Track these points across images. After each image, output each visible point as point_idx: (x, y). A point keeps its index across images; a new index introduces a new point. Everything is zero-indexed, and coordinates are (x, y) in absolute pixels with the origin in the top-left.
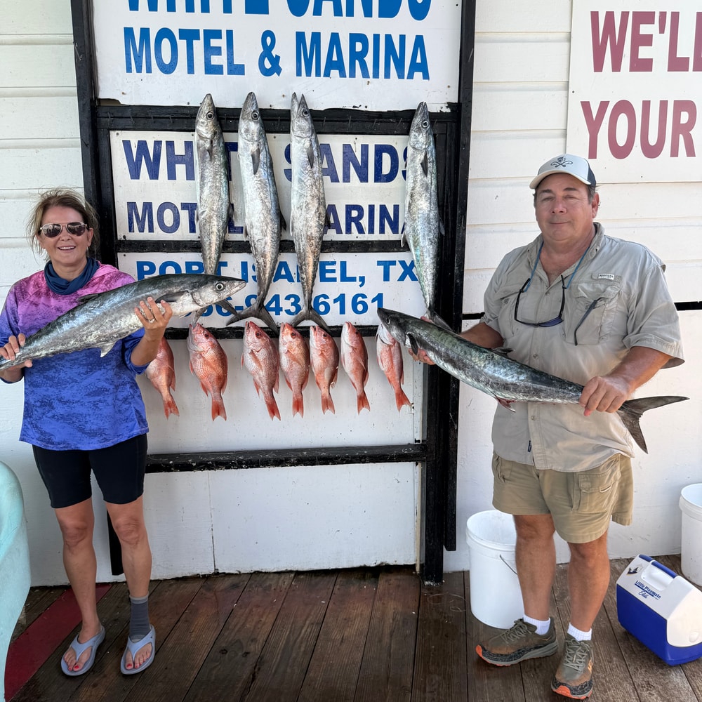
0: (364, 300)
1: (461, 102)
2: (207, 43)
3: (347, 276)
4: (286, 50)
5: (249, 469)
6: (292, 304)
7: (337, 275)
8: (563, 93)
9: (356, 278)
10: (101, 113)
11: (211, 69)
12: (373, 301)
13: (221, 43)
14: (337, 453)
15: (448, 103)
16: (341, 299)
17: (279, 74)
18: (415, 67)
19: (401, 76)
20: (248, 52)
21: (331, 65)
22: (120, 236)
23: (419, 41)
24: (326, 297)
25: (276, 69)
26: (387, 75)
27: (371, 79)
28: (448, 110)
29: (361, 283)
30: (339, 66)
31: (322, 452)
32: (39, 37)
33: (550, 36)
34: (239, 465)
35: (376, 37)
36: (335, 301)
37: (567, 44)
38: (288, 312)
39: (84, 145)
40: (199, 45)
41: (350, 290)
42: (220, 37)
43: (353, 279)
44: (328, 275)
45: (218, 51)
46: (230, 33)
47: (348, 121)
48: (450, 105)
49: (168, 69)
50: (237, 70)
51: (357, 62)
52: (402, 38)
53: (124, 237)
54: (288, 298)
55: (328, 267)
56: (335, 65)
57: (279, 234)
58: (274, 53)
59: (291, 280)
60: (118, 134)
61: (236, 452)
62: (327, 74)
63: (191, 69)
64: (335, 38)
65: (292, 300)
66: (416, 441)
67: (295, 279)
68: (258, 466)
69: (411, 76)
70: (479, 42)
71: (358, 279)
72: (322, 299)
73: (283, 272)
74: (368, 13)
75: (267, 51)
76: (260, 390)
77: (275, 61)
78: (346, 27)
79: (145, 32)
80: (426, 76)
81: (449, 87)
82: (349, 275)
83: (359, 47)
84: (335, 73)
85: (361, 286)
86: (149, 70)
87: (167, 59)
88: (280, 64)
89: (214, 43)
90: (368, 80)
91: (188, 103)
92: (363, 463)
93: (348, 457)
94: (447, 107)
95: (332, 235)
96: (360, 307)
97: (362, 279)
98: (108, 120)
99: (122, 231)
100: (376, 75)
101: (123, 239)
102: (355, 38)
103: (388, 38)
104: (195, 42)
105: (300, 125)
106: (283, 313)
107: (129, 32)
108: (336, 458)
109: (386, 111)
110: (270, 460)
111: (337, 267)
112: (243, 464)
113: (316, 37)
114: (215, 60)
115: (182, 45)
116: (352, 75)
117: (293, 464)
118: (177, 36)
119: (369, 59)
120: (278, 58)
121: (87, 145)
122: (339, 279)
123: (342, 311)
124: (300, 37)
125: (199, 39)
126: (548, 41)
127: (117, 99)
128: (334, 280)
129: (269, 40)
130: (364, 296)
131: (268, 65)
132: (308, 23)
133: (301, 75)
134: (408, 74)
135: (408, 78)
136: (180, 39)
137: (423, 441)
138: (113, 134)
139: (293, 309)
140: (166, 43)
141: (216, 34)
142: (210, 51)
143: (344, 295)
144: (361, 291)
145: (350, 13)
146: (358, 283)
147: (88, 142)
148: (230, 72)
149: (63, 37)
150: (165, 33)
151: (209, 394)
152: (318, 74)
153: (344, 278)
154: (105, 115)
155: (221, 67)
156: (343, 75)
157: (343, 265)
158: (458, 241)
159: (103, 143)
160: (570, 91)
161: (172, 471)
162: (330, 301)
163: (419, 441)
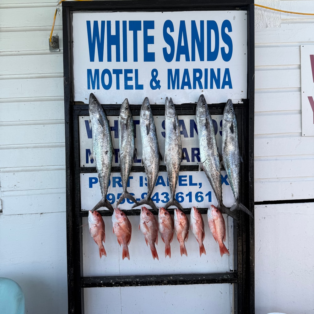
0: (202, 195)
1: (249, 98)
2: (126, 75)
3: (193, 183)
4: (163, 77)
5: (142, 286)
6: (165, 197)
7: (188, 182)
8: (299, 93)
9: (197, 184)
10: (75, 108)
11: (127, 87)
12: (206, 195)
13: (133, 75)
14: (189, 278)
15: (242, 99)
16: (190, 194)
17: (159, 89)
18: (225, 83)
19: (218, 87)
20: (145, 79)
21: (184, 84)
22: (82, 165)
23: (227, 71)
24: (182, 193)
25: (158, 86)
26: (212, 87)
27: (204, 89)
28: (242, 103)
29: (200, 186)
30: (188, 84)
31: (180, 277)
32: (48, 74)
33: (290, 67)
34: (137, 284)
35: (206, 70)
36: (187, 195)
37: (299, 70)
38: (163, 201)
39: (66, 123)
40: (122, 76)
41: (194, 190)
42: (132, 73)
43: (196, 184)
44: (183, 183)
45: (131, 79)
46: (136, 71)
47: (193, 109)
48: (243, 100)
49: (107, 87)
50: (140, 87)
51: (197, 82)
52: (219, 70)
53: (84, 166)
54: (163, 194)
55: (183, 178)
56: (186, 84)
57: (159, 163)
58: (157, 79)
59: (164, 185)
60: (83, 117)
61: (135, 276)
62: (182, 88)
63: (118, 87)
64: (186, 71)
65: (165, 195)
66: (231, 271)
67: (166, 185)
68: (146, 285)
69: (223, 87)
70: (256, 70)
71: (198, 184)
72: (180, 195)
73: (160, 181)
74: (202, 59)
75: (154, 78)
76: (148, 244)
77: (158, 83)
78: (191, 66)
79: (97, 71)
80: (231, 87)
81: (242, 91)
82: (193, 182)
83: (198, 75)
84: (186, 87)
85: (200, 188)
86: (98, 88)
87: (107, 82)
88: (160, 84)
89: (129, 75)
90: (202, 90)
91: (117, 103)
92: (203, 283)
93: (195, 280)
94: (242, 101)
95: (185, 162)
96: (200, 199)
97: (200, 184)
98: (78, 111)
99: (83, 163)
100: (206, 87)
101: (83, 167)
102: (195, 71)
103: (212, 70)
104: (120, 75)
105: (169, 111)
106: (160, 202)
107: (89, 71)
108: (188, 281)
109: (211, 104)
110: (153, 281)
111: (188, 178)
112: (138, 283)
113: (177, 71)
114: (129, 83)
115: (114, 76)
116: (195, 88)
117: (165, 284)
118: (112, 72)
119: (203, 80)
120: (159, 81)
121: (67, 123)
122: (188, 184)
123: (190, 201)
124: (170, 71)
125: (122, 74)
126: (289, 69)
127: (83, 101)
128: (186, 185)
129: (155, 73)
130: (201, 193)
131: (154, 84)
132: (173, 65)
133: (170, 89)
134: (222, 86)
135: (222, 88)
136: (113, 74)
137: (235, 271)
138: (80, 117)
139: (165, 200)
140: (106, 76)
141: (130, 71)
142: (127, 79)
143: (191, 192)
144: (200, 190)
145: (193, 59)
146: (198, 186)
147: (68, 121)
148: (137, 88)
149: (59, 74)
150: (106, 71)
151: (122, 245)
152: (178, 88)
153: (191, 184)
154: (77, 109)
155: (132, 86)
156: (190, 88)
157: (191, 177)
158: (250, 165)
159: (75, 121)
160: (302, 92)
161: (102, 287)
162: (184, 196)
163: (232, 271)
